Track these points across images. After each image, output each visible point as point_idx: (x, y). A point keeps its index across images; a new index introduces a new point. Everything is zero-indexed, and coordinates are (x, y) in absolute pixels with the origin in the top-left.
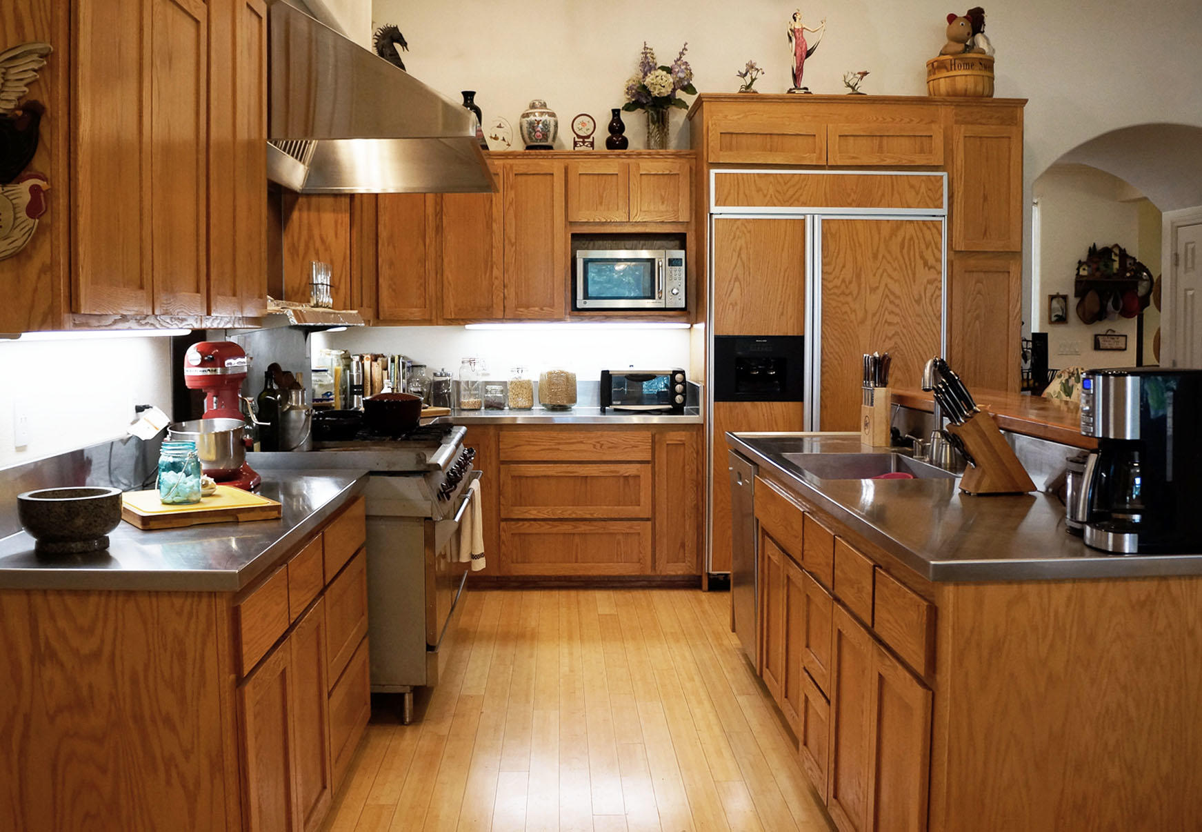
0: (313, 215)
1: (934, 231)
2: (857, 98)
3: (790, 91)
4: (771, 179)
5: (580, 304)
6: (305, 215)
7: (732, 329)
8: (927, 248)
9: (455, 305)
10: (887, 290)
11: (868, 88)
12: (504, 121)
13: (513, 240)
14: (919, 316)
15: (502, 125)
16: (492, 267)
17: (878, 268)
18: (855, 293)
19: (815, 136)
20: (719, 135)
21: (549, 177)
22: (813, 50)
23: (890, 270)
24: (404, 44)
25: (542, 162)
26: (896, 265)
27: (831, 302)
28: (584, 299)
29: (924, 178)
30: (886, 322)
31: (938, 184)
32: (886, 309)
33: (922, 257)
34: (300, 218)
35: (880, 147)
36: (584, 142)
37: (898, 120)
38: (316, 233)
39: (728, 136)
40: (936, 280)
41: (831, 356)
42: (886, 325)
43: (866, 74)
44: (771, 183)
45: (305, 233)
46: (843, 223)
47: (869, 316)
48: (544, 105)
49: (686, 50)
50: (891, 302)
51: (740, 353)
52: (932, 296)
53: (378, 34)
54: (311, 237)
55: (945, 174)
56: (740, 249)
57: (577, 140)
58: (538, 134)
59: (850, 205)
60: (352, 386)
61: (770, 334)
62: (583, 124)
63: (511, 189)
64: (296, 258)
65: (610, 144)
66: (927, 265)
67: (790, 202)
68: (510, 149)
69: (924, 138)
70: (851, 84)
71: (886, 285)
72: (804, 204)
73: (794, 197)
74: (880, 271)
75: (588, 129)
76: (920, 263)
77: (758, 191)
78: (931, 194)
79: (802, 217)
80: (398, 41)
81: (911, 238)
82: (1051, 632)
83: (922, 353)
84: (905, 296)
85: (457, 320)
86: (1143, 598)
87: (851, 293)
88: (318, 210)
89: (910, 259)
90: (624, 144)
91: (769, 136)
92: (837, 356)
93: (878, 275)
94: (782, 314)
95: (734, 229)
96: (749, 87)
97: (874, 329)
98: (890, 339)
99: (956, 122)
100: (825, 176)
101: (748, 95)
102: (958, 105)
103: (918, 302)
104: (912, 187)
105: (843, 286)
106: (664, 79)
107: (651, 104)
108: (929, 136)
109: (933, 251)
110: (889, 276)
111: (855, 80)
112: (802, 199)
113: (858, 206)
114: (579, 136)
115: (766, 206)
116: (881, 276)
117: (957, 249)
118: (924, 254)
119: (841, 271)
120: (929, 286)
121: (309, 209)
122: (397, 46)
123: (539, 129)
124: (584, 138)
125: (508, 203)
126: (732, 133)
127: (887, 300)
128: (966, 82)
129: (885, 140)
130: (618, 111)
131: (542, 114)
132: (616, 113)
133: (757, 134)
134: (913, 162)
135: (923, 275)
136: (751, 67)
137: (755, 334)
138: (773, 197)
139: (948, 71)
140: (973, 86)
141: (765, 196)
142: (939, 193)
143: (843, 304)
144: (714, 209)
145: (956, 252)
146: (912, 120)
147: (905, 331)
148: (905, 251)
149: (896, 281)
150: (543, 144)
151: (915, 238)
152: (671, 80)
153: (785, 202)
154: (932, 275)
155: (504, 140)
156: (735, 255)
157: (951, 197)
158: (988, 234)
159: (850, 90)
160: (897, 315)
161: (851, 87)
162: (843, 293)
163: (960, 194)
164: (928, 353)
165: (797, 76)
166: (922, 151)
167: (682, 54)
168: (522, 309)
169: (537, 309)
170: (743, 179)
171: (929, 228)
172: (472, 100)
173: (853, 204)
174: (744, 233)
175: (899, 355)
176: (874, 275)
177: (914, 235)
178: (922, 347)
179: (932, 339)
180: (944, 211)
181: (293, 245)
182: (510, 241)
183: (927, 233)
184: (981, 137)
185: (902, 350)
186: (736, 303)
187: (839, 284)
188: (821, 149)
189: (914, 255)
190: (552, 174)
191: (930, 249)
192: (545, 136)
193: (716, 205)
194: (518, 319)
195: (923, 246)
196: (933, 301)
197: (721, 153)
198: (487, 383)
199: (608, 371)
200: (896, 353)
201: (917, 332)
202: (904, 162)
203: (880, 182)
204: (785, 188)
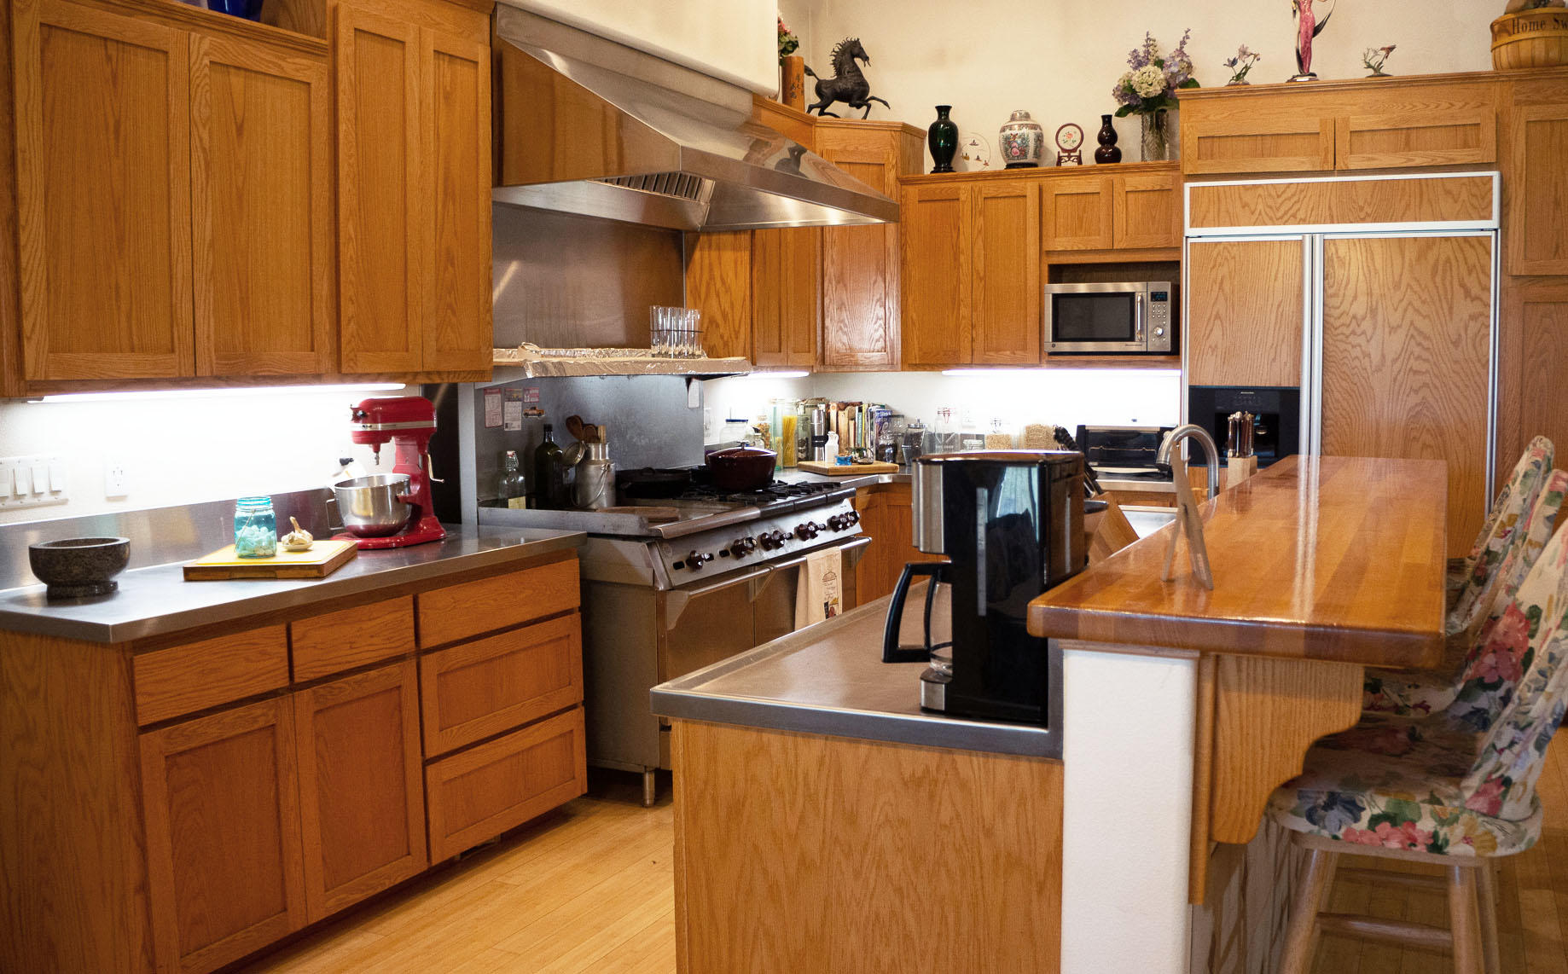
0: (714, 254)
1: (1480, 250)
2: (1379, 80)
3: (1293, 80)
4: (1260, 191)
5: (1048, 347)
6: (706, 253)
7: (1212, 378)
8: (1470, 273)
9: (920, 349)
10: (1412, 328)
11: (1395, 67)
12: (979, 138)
13: (982, 274)
14: (1456, 362)
15: (977, 142)
16: (959, 305)
17: (1401, 301)
18: (1369, 333)
19: (1318, 133)
20: (1196, 140)
21: (1021, 200)
22: (1322, 24)
23: (1417, 304)
24: (866, 59)
25: (1014, 183)
26: (1425, 296)
27: (1338, 343)
28: (1053, 341)
29: (1464, 181)
30: (1411, 369)
31: (1488, 186)
32: (1412, 353)
33: (1462, 285)
34: (702, 258)
35: (1407, 143)
36: (1069, 157)
37: (1432, 106)
38: (717, 274)
39: (1210, 140)
40: (1481, 314)
41: (1337, 413)
42: (1411, 373)
43: (1391, 49)
44: (1260, 195)
45: (706, 276)
46: (1355, 244)
47: (1388, 363)
48: (1027, 116)
49: (1188, 38)
50: (1419, 344)
51: (1219, 408)
52: (1476, 335)
53: (837, 50)
54: (712, 277)
55: (1495, 175)
56: (1222, 280)
57: (1062, 154)
58: (1015, 150)
59: (1363, 220)
60: (814, 438)
61: (1258, 384)
62: (1070, 135)
63: (980, 214)
64: (698, 301)
65: (1099, 157)
66: (1470, 296)
67: (1286, 218)
68: (988, 169)
69: (1468, 128)
70: (1372, 63)
71: (1412, 323)
72: (1303, 221)
73: (1291, 212)
74: (1404, 303)
75: (1074, 142)
76: (1459, 292)
77: (1243, 207)
78: (1474, 201)
79: (1300, 238)
80: (858, 56)
81: (1448, 260)
82: (800, 800)
83: (1461, 412)
84: (1438, 337)
85: (924, 365)
86: (919, 773)
87: (1364, 333)
88: (719, 249)
89: (1445, 288)
90: (1116, 156)
91: (1259, 138)
92: (1344, 413)
93: (1400, 310)
94: (1274, 360)
95: (1215, 254)
96: (1239, 77)
97: (1395, 380)
98: (1416, 392)
99: (1517, 103)
100: (1330, 185)
101: (1239, 88)
102: (1520, 80)
103: (1456, 344)
104: (1448, 192)
105: (1354, 323)
106: (1152, 75)
107: (1143, 106)
108: (1475, 125)
109: (1478, 278)
110: (1417, 311)
111: (1379, 59)
112: (1301, 215)
113: (1375, 220)
114: (1064, 150)
115: (1254, 225)
116: (1405, 310)
117: (1514, 274)
118: (1466, 281)
119: (1351, 304)
120: (1472, 324)
121: (710, 247)
122: (858, 61)
123: (1015, 144)
124: (1069, 151)
125: (976, 231)
126: (1213, 137)
127: (1413, 342)
128: (1533, 48)
129: (1414, 134)
130: (1110, 117)
131: (1021, 126)
132: (1107, 119)
133: (1244, 136)
134: (1453, 160)
135: (1465, 308)
136: (1244, 52)
137: (1239, 383)
138: (1263, 213)
139: (1510, 35)
140: (1543, 54)
141: (1253, 213)
142: (1486, 200)
143: (1353, 347)
144: (1189, 231)
145: (1517, 277)
146: (1452, 105)
147: (1437, 382)
148: (1438, 279)
149: (1424, 317)
150: (1022, 161)
151: (1453, 262)
152: (1162, 76)
153: (1277, 219)
154: (1476, 308)
155: (978, 159)
156: (1216, 288)
157: (1504, 205)
158: (1560, 250)
159: (1371, 72)
160: (1426, 360)
161: (1373, 68)
162: (1353, 333)
163: (1519, 202)
164: (1469, 411)
165: (1303, 59)
166: (1466, 145)
167: (1183, 43)
168: (992, 353)
169: (1008, 353)
170: (1225, 192)
171: (1472, 247)
172: (947, 116)
173: (1367, 219)
174: (1226, 259)
175: (1428, 414)
176: (1396, 310)
177: (1452, 257)
178: (1461, 404)
179: (1475, 393)
180: (1494, 223)
181: (696, 286)
182: (978, 273)
183: (1470, 253)
184: (1551, 121)
185: (1432, 407)
186: (1216, 346)
187: (1348, 322)
188: (1326, 149)
189: (1451, 283)
190: (1025, 196)
191: (1474, 275)
192: (1024, 153)
193: (1191, 227)
194: (987, 364)
195: (1463, 270)
196: (1478, 339)
197: (1199, 162)
198: (965, 437)
199: (1084, 426)
200: (1425, 411)
201: (1454, 383)
202: (1439, 160)
203: (1404, 189)
204: (1280, 200)
